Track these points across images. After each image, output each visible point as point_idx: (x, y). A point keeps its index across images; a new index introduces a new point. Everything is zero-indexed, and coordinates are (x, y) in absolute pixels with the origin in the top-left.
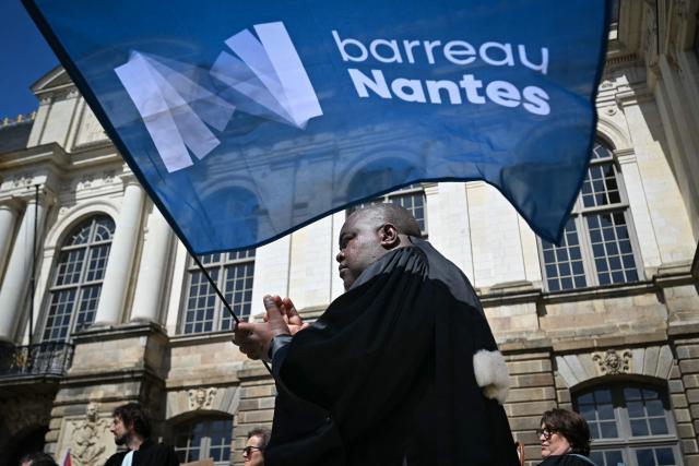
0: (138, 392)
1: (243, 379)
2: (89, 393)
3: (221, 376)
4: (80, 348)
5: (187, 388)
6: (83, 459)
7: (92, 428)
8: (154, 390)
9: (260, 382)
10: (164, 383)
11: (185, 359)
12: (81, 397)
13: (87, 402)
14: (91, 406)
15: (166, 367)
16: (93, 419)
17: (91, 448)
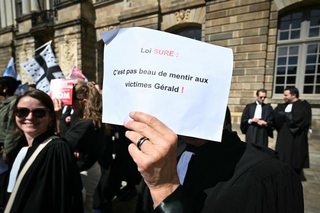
0: (80, 30)
1: (121, 21)
2: (64, 31)
3: (114, 21)
4: (59, 12)
5: (102, 27)
6: (68, 59)
7: (68, 46)
8: (89, 29)
9: (128, 22)
10: (93, 26)
11: (101, 14)
12: (62, 34)
13: (63, 36)
14: (65, 37)
15: (94, 18)
16: (67, 42)
17: (69, 54)
